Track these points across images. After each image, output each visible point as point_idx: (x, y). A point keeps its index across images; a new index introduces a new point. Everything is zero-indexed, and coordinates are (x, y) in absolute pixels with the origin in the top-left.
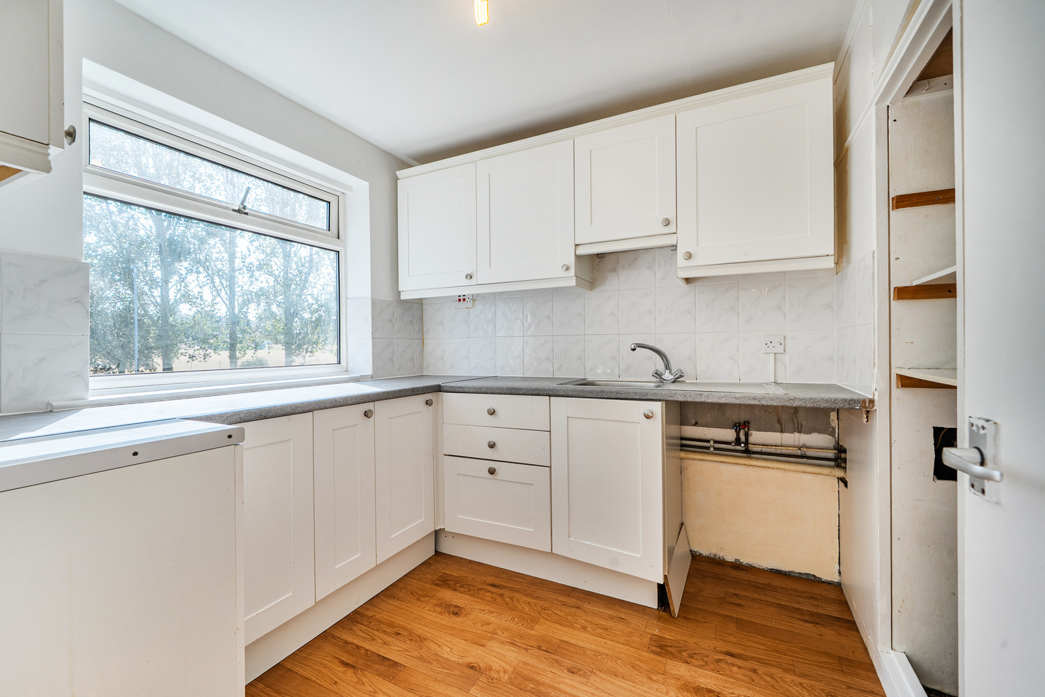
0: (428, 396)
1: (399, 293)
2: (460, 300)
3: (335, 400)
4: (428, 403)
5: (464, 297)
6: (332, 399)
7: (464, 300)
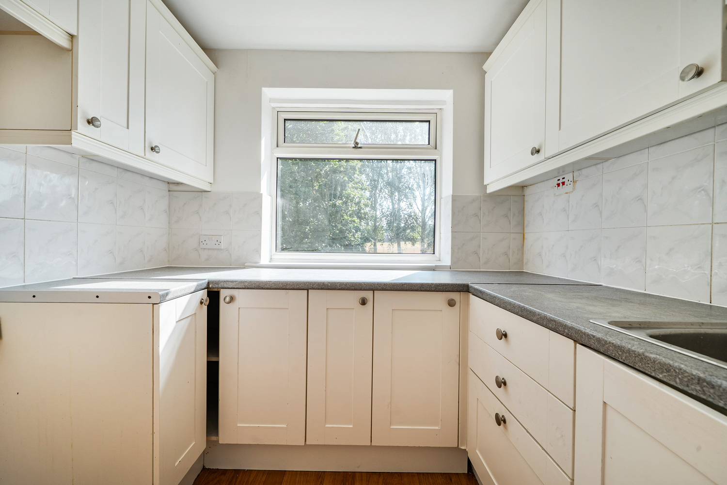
0: (455, 296)
1: (485, 187)
2: (558, 185)
3: (323, 284)
4: (451, 303)
5: (563, 180)
6: (320, 283)
7: (563, 183)
